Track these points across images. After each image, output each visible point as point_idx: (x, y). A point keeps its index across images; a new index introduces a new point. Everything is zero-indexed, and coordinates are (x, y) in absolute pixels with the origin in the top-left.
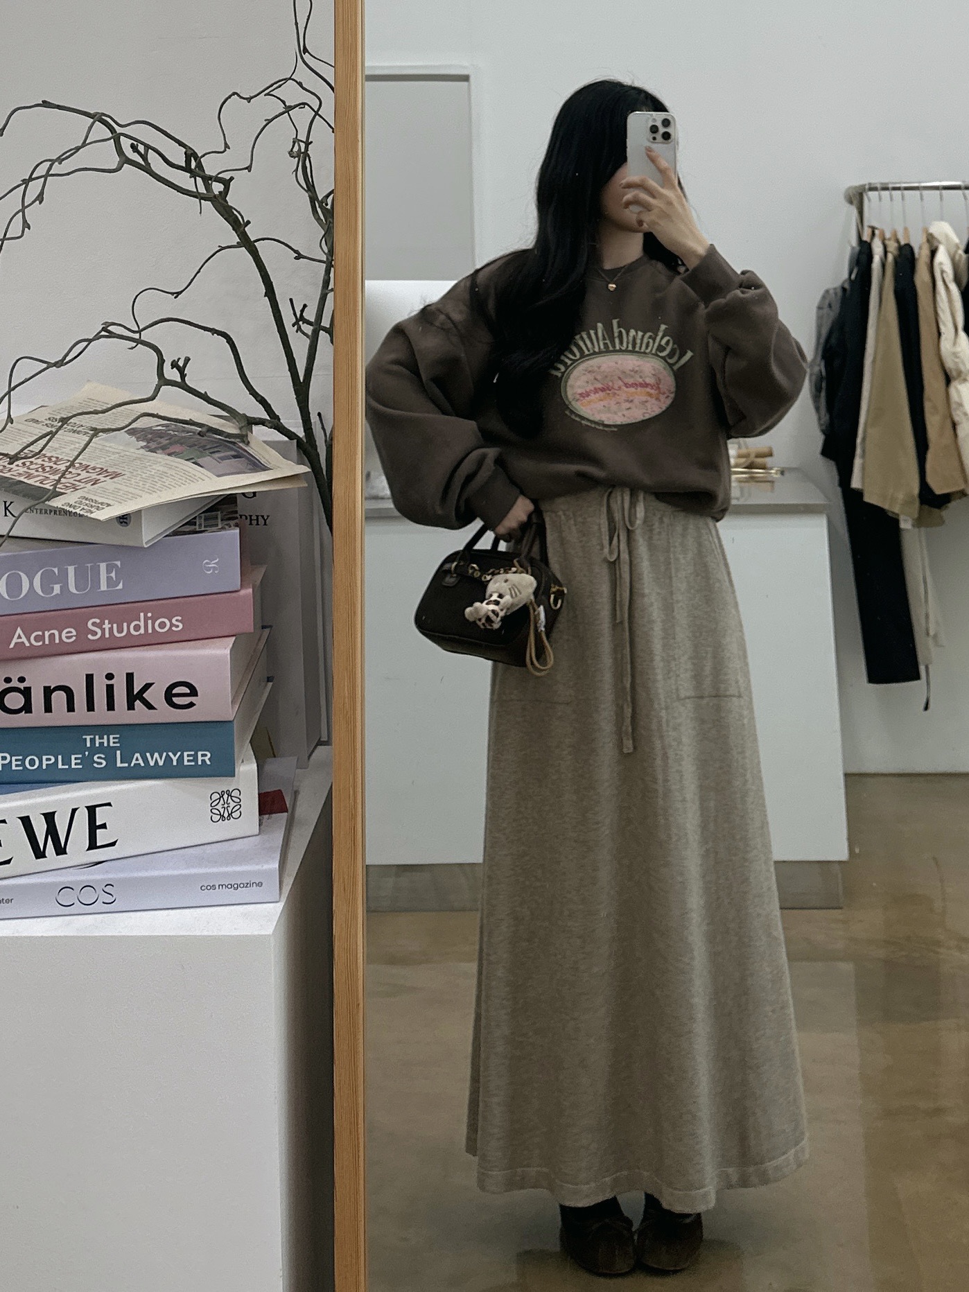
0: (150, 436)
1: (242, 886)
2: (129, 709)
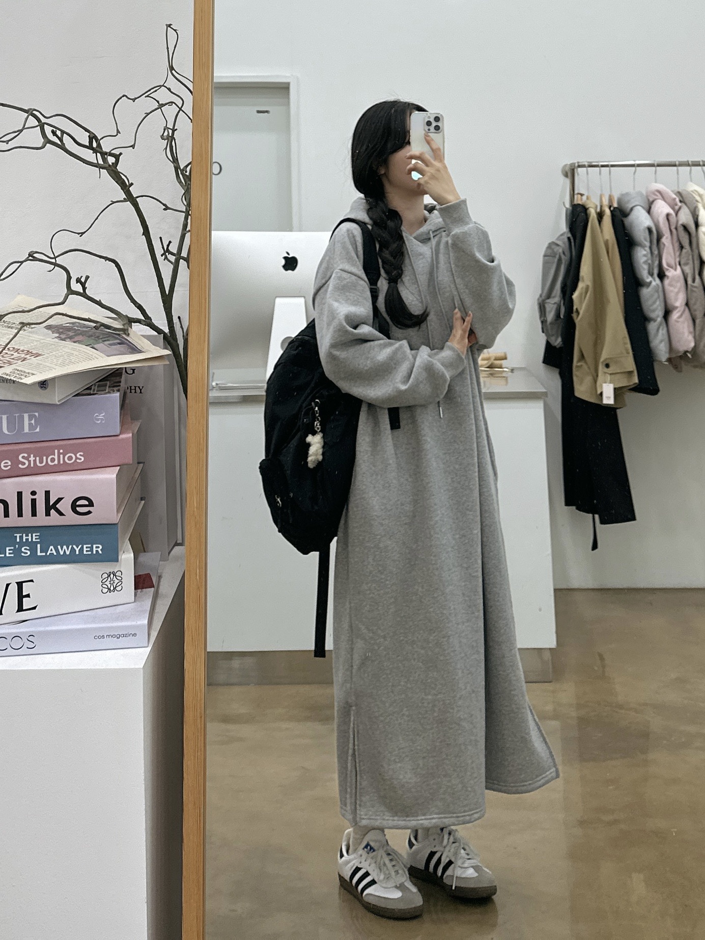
0: (61, 330)
1: (122, 636)
2: (46, 515)
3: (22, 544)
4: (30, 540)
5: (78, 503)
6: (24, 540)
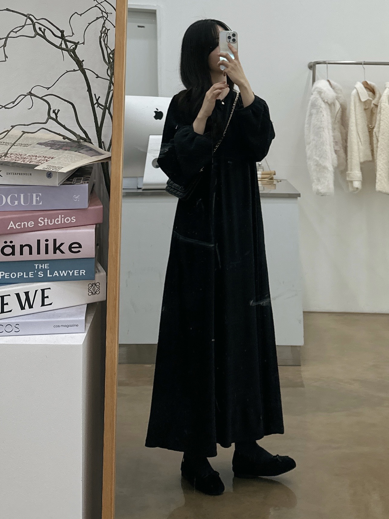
2: (54, 253)
3: (38, 270)
4: (43, 268)
5: (73, 246)
6: (40, 268)
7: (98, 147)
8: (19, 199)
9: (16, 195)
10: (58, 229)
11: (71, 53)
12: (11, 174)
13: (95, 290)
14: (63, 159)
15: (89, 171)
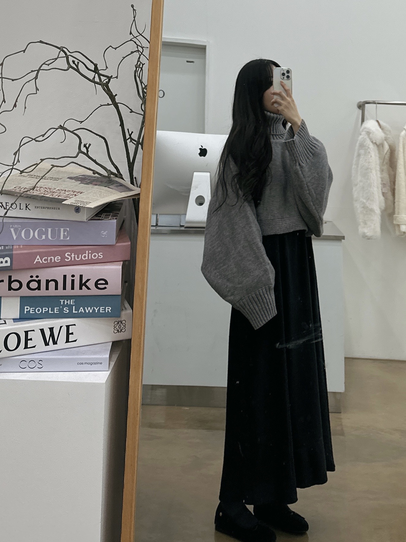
2: (80, 289)
3: (64, 306)
4: (69, 304)
5: (99, 283)
6: (66, 304)
7: (130, 183)
8: (46, 233)
9: (44, 229)
10: (85, 265)
11: (105, 87)
12: (40, 208)
13: (121, 328)
14: (92, 194)
15: (119, 206)
